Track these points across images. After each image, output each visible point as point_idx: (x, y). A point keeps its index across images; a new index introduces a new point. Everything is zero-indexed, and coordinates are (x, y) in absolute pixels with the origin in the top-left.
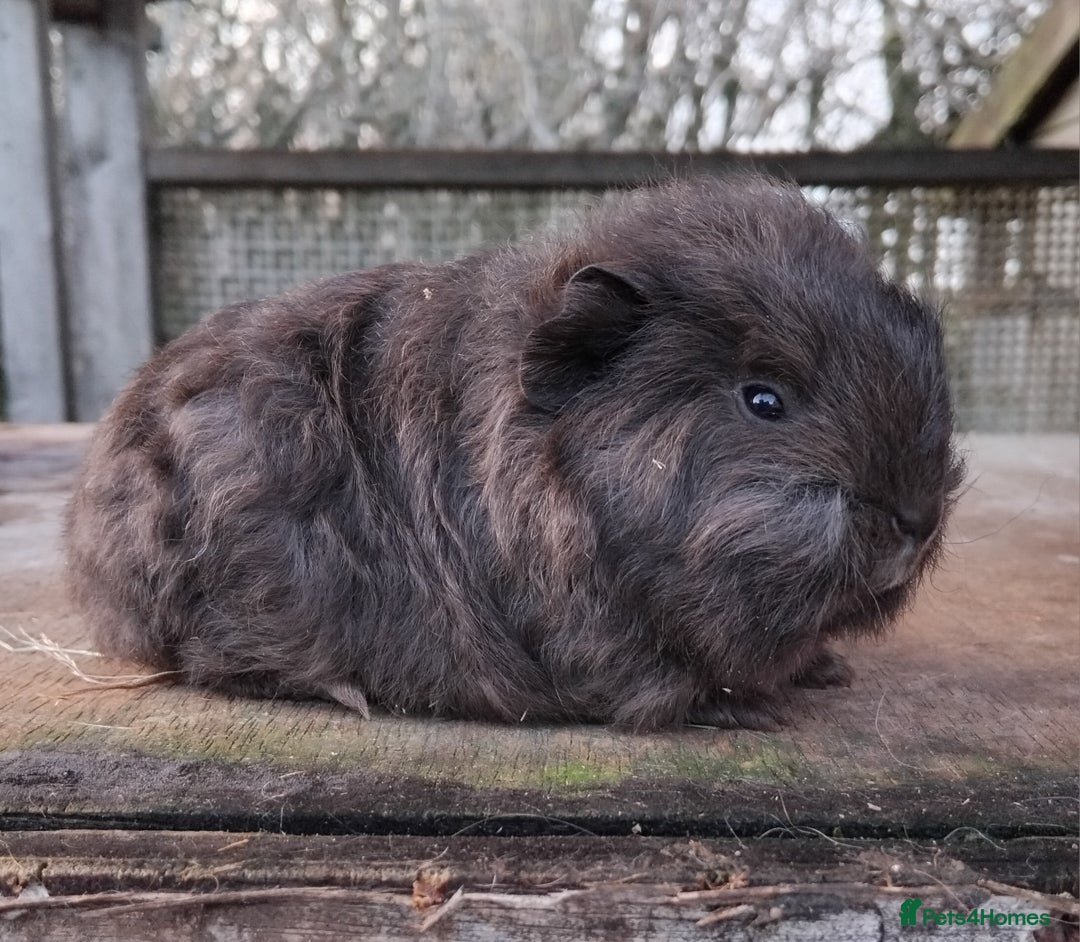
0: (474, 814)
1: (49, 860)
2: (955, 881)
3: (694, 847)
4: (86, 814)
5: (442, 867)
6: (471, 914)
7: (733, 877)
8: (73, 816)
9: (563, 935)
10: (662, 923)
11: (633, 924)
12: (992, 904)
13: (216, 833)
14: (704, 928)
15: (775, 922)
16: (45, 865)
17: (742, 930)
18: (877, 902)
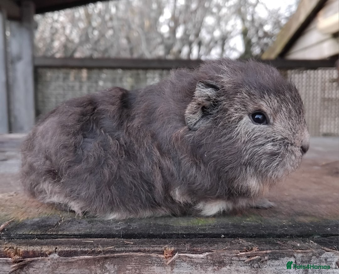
0: (176, 233)
1: (58, 247)
2: (315, 248)
3: (241, 240)
4: (65, 234)
5: (171, 246)
6: (180, 260)
7: (254, 248)
8: (61, 235)
9: (206, 265)
10: (234, 262)
11: (226, 262)
12: (325, 254)
13: (103, 239)
14: (246, 263)
15: (266, 260)
16: (56, 248)
17: (257, 263)
18: (294, 254)
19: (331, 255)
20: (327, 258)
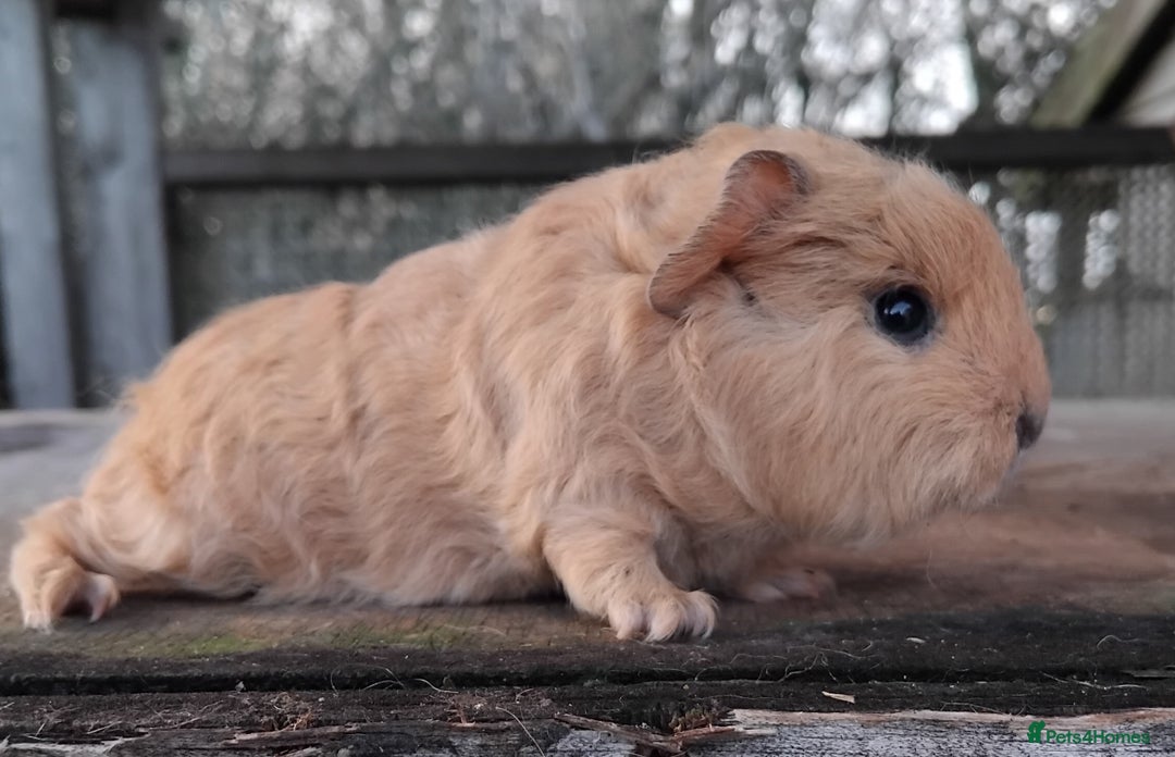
2: (534, 717)
12: (572, 738)
18: (451, 739)
19: (595, 741)
20: (580, 751)
